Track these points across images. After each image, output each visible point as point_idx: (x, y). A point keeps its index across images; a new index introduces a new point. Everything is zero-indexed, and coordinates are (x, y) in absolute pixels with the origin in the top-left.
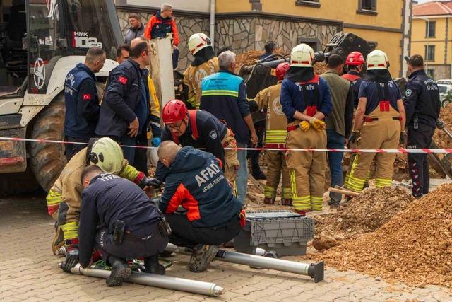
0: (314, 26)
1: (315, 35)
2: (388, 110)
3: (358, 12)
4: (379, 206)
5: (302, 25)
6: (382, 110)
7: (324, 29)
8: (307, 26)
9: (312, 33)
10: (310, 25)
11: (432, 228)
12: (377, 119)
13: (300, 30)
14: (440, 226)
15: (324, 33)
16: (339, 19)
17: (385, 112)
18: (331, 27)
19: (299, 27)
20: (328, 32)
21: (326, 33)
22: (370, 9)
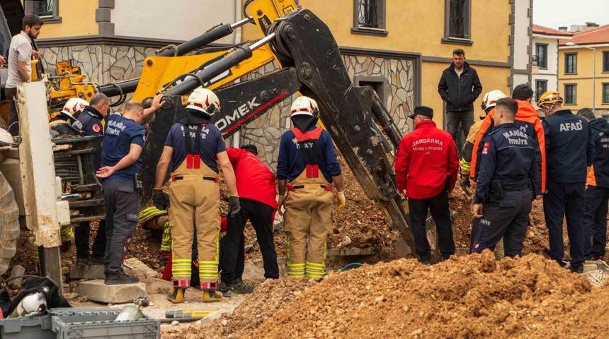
0: (379, 61)
1: (380, 71)
2: (197, 166)
3: (443, 42)
4: (274, 303)
5: (361, 59)
6: (189, 166)
7: (394, 65)
8: (369, 60)
9: (377, 69)
10: (373, 58)
11: (297, 333)
12: (181, 178)
13: (358, 66)
14: (307, 330)
15: (394, 70)
16: (415, 51)
17: (193, 170)
18: (404, 62)
19: (357, 62)
20: (400, 68)
21: (397, 69)
22: (463, 37)
